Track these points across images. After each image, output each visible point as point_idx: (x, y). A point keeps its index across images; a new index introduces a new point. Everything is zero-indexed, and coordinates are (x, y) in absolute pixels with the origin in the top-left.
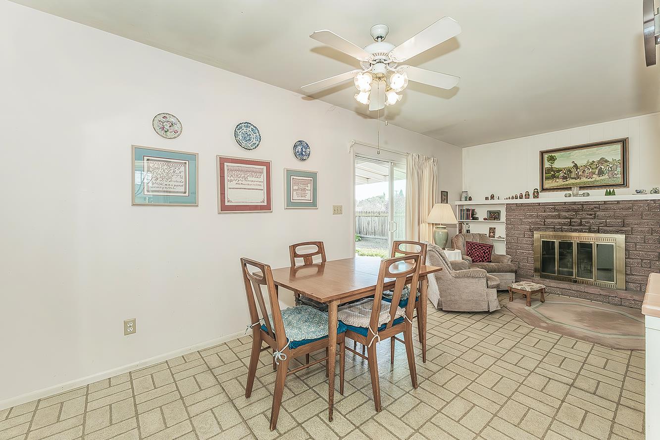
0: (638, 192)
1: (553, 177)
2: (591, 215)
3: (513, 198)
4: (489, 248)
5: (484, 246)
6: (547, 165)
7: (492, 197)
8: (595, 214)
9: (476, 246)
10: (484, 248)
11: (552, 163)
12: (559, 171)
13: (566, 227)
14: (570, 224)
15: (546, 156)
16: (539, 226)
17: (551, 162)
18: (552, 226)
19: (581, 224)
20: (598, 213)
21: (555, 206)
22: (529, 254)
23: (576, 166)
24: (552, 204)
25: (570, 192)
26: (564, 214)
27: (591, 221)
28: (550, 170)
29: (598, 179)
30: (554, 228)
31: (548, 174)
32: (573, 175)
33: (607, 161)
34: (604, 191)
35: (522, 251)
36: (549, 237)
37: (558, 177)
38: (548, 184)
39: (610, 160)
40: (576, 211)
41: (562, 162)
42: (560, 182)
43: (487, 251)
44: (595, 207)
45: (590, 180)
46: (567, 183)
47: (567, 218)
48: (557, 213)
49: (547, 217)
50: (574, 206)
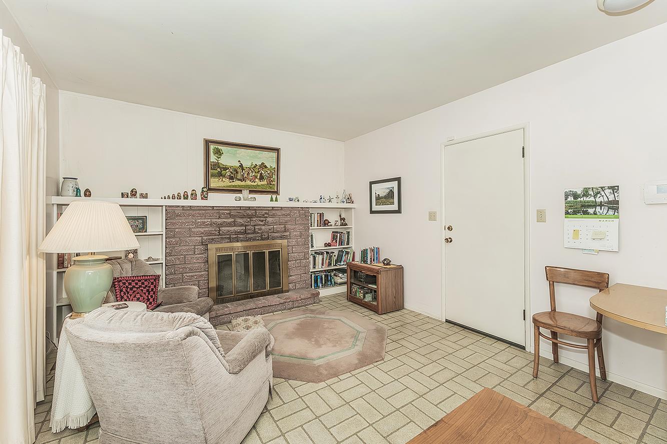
0: (291, 200)
1: (220, 175)
2: (262, 221)
3: (174, 197)
4: (155, 280)
5: (146, 280)
6: (213, 158)
7: (134, 193)
8: (265, 220)
9: (133, 284)
10: (146, 283)
11: (219, 158)
12: (226, 169)
13: (242, 236)
14: (245, 232)
15: (212, 147)
16: (213, 237)
17: (217, 155)
18: (229, 236)
19: (254, 232)
20: (268, 219)
21: (231, 212)
22: (201, 276)
23: (241, 166)
24: (227, 208)
25: (241, 195)
26: (239, 220)
27: (263, 228)
28: (217, 165)
29: (260, 183)
30: (229, 238)
31: (213, 170)
32: (239, 176)
33: (266, 167)
34: (269, 196)
35: (190, 274)
36: (226, 249)
37: (224, 176)
38: (215, 183)
39: (269, 167)
40: (250, 217)
41: (229, 159)
42: (226, 183)
43: (152, 287)
44: (266, 213)
45: (253, 184)
46: (233, 184)
47: (242, 225)
48: (233, 220)
49: (221, 225)
50: (248, 212)
